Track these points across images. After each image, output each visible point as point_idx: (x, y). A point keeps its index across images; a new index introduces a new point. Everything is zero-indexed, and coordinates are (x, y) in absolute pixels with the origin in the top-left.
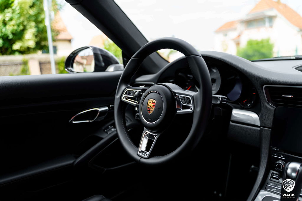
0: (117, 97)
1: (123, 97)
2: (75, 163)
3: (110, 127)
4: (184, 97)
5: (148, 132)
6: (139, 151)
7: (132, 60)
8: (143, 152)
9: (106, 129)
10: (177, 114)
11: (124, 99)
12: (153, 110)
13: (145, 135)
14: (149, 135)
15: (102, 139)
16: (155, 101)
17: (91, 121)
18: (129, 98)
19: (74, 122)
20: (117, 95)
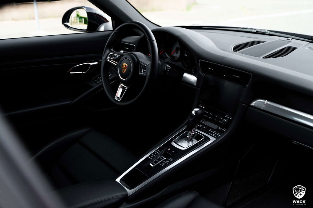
0: (104, 58)
1: (108, 58)
2: (72, 103)
3: (99, 78)
4: (143, 65)
5: (123, 85)
6: (116, 97)
7: (115, 32)
8: (118, 97)
9: (95, 79)
10: (139, 75)
11: (108, 60)
12: (125, 71)
13: (120, 87)
14: (123, 87)
15: (92, 87)
16: (127, 65)
17: (84, 73)
18: (112, 59)
19: (71, 73)
20: (104, 56)
